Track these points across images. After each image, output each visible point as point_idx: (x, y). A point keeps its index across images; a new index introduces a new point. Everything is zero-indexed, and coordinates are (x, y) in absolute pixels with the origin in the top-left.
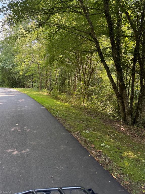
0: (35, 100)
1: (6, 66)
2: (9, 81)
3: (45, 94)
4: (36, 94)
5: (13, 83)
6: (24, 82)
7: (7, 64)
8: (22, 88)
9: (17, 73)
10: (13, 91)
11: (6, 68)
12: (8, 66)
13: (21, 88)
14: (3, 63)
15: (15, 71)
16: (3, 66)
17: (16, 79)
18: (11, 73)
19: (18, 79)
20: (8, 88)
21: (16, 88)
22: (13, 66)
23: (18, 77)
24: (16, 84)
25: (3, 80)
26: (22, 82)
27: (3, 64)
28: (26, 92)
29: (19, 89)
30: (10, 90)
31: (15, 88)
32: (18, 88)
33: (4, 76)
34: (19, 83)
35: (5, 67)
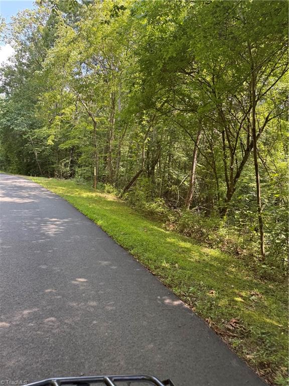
0: (100, 227)
1: (16, 126)
2: (19, 160)
3: (111, 197)
4: (88, 198)
5: (28, 166)
6: (53, 164)
7: (17, 120)
8: (49, 178)
9: (40, 141)
10: (26, 184)
11: (16, 129)
12: (20, 126)
13: (47, 179)
14: (7, 118)
15: (36, 137)
16: (9, 124)
17: (35, 157)
18: (26, 141)
19: (39, 158)
20: (17, 176)
21: (35, 178)
22: (32, 126)
23: (41, 152)
24: (35, 167)
25: (7, 157)
26: (49, 164)
27: (8, 121)
28: (60, 190)
29: (42, 180)
30: (20, 182)
31: (32, 176)
32: (39, 178)
33: (9, 149)
34: (43, 165)
35: (13, 128)
